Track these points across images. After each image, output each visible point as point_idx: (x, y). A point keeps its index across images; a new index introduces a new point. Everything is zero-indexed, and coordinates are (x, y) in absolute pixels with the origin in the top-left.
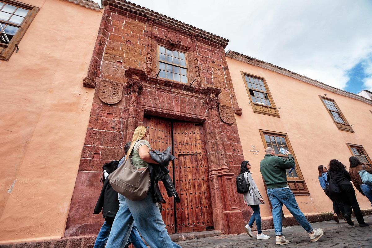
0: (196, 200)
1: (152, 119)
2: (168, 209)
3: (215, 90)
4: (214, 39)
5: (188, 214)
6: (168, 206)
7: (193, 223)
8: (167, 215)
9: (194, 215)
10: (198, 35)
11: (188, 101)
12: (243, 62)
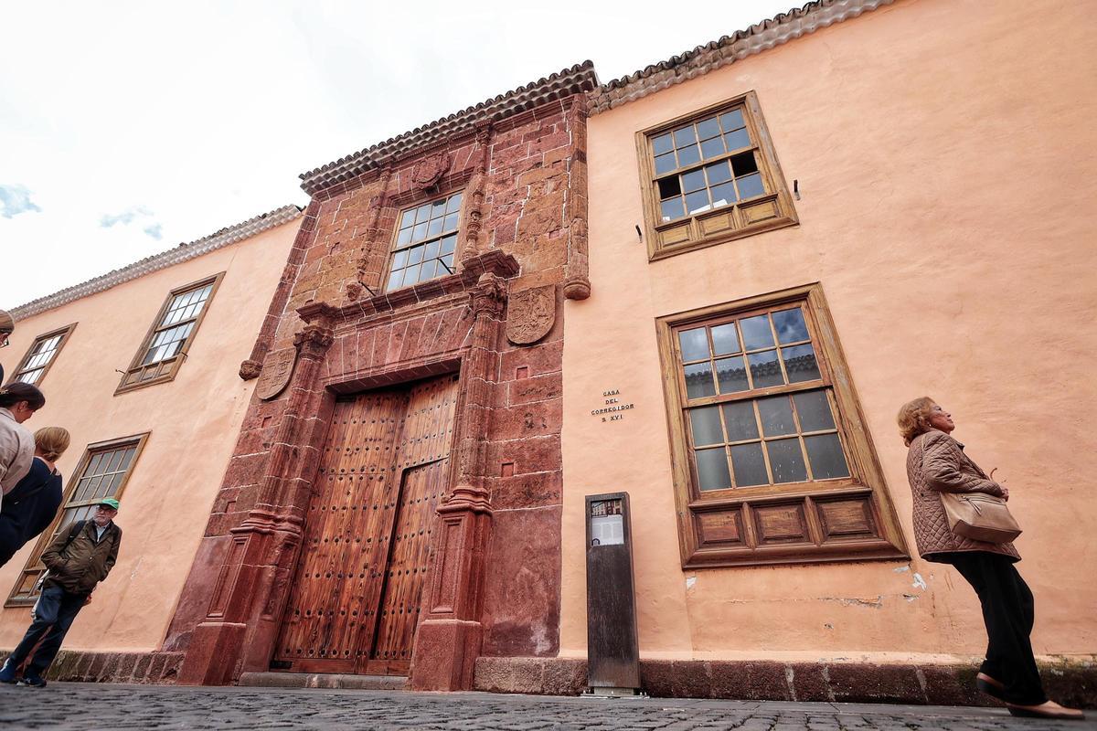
0: (412, 588)
1: (360, 400)
2: (355, 614)
3: (485, 259)
4: (545, 90)
5: (391, 627)
6: (357, 606)
7: (395, 652)
8: (348, 628)
9: (401, 627)
10: (499, 117)
11: (427, 323)
12: (662, 89)
